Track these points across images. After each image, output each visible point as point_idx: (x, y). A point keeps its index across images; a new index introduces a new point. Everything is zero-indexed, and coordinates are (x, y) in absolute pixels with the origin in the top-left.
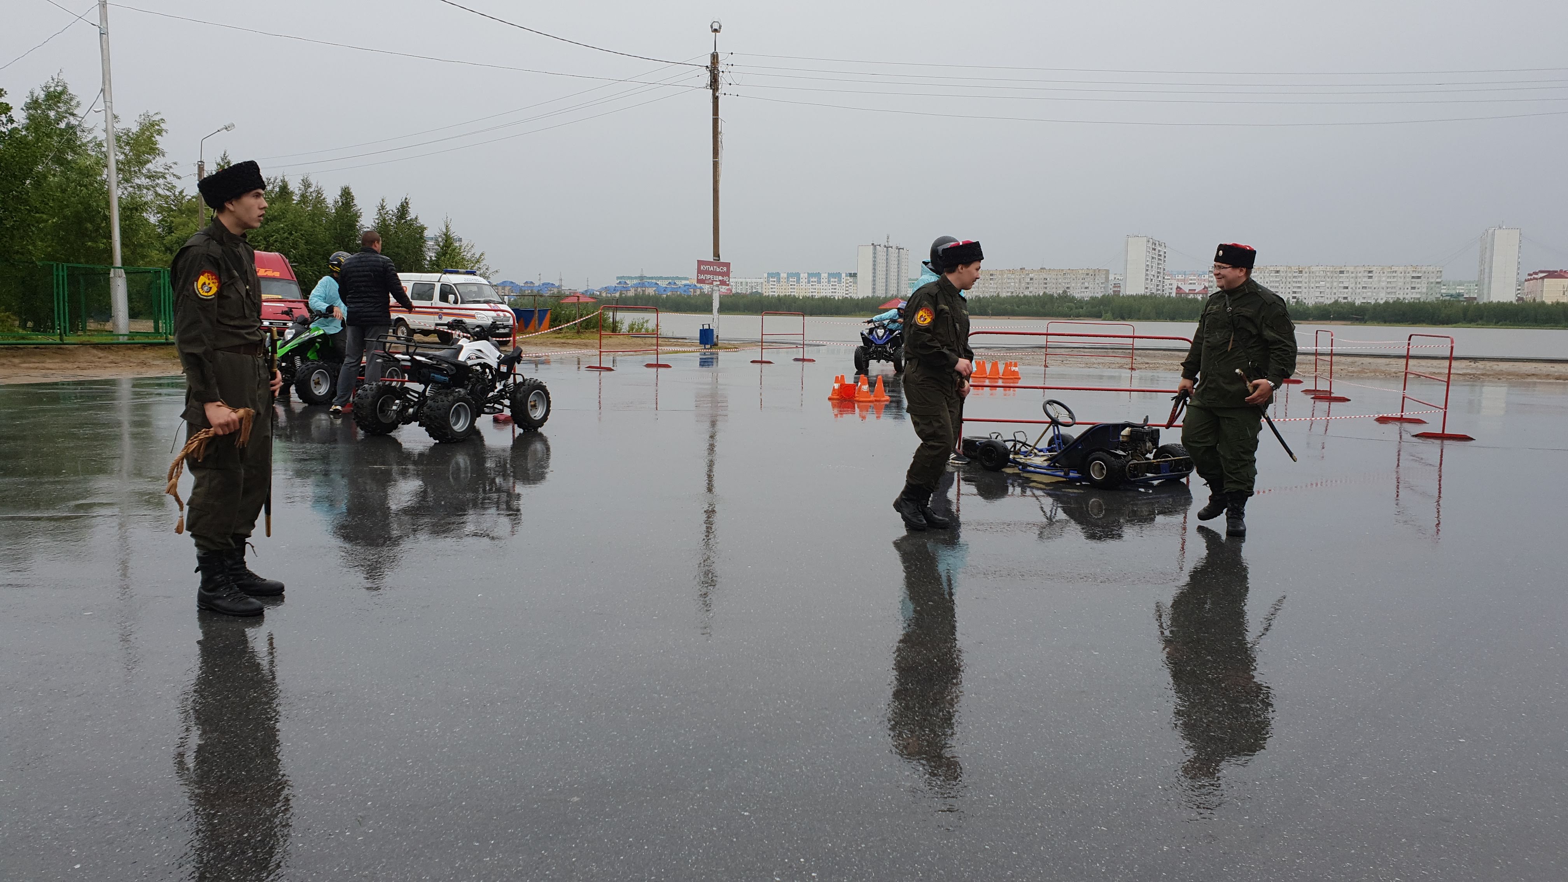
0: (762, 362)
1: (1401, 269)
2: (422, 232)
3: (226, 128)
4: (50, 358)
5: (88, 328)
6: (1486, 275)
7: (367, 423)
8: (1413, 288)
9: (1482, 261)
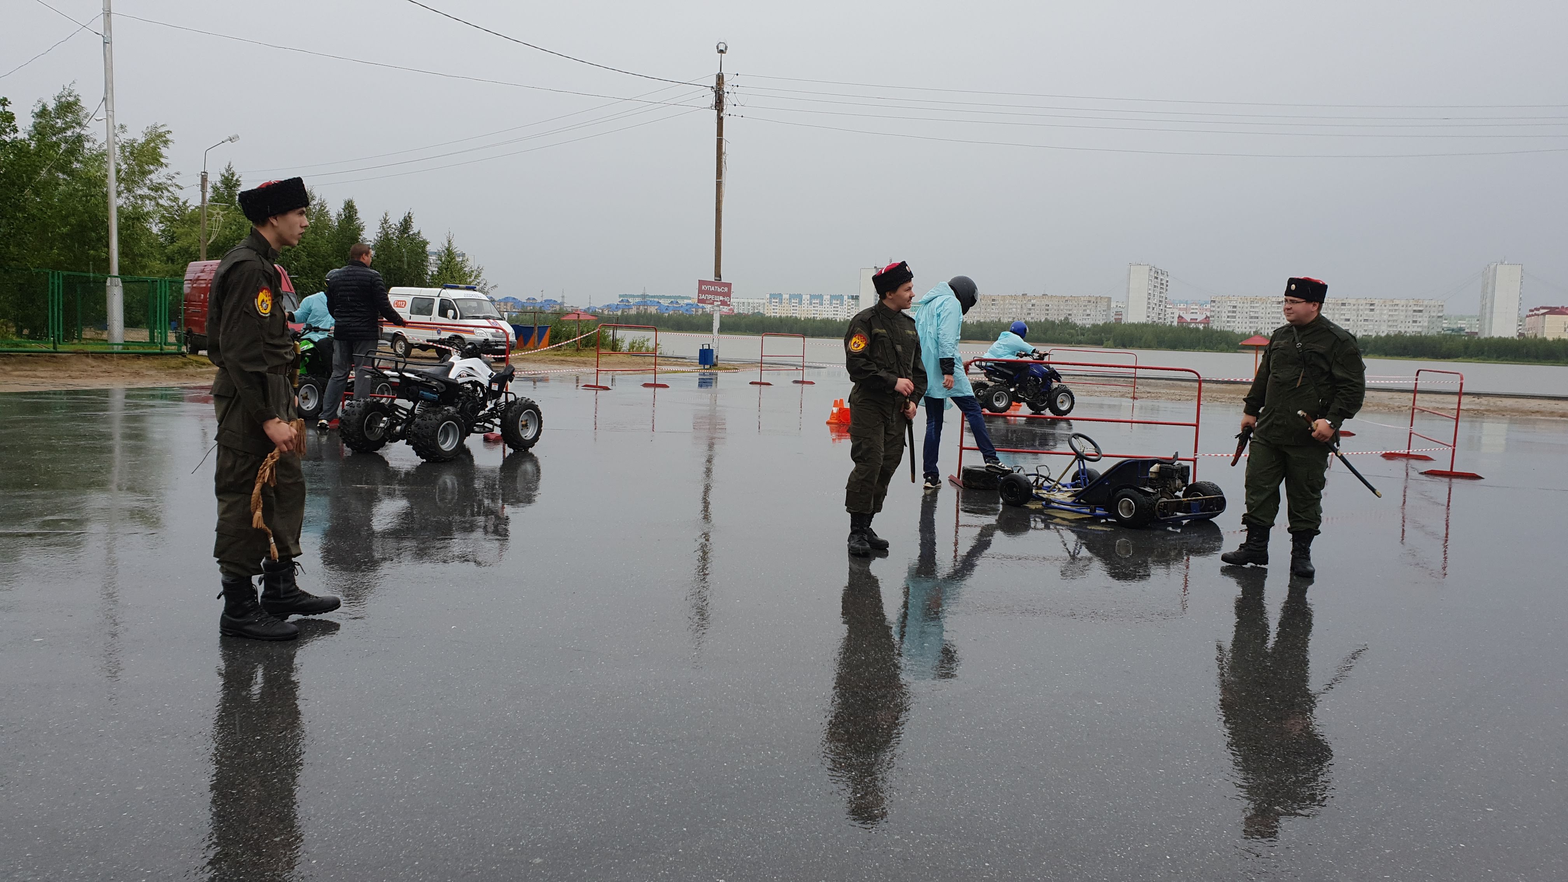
0: (761, 384)
1: (1403, 302)
2: (425, 246)
3: (231, 140)
4: (42, 366)
5: (84, 336)
6: (1488, 310)
7: (353, 440)
8: (1415, 322)
9: (1483, 297)
